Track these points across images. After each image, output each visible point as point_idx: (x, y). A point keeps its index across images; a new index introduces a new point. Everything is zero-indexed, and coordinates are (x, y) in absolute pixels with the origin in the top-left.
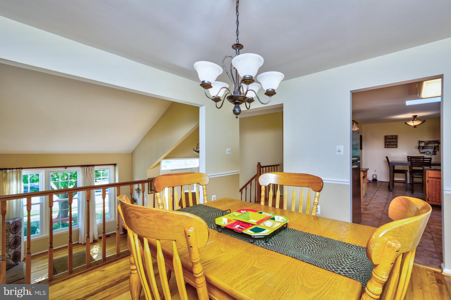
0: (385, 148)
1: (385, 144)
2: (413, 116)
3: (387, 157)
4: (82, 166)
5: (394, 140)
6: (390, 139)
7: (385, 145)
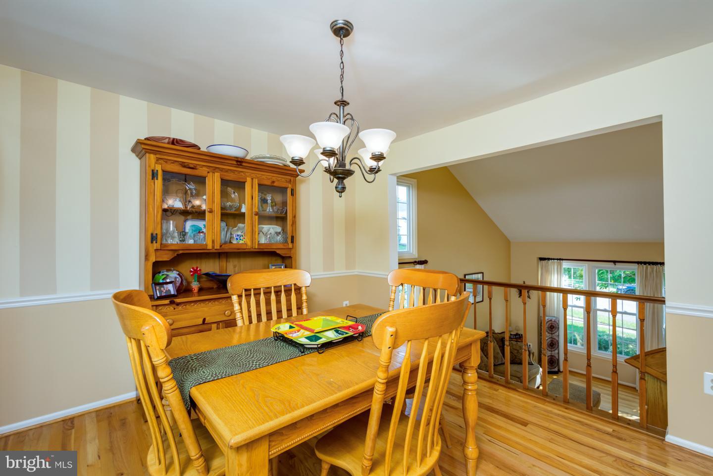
4: (638, 263)
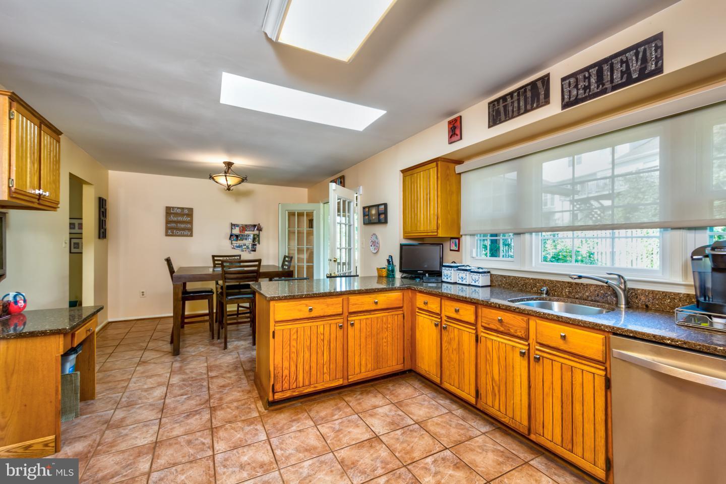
0: (167, 235)
1: (166, 226)
2: (224, 163)
3: (168, 261)
5: (185, 219)
6: (176, 214)
7: (167, 229)
